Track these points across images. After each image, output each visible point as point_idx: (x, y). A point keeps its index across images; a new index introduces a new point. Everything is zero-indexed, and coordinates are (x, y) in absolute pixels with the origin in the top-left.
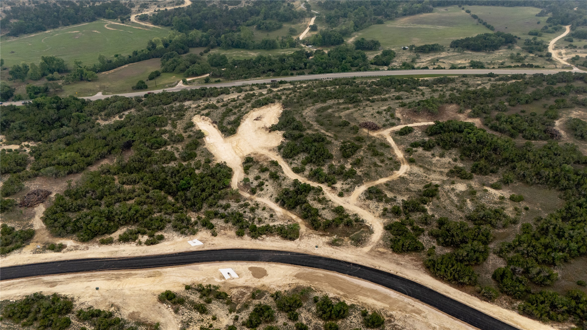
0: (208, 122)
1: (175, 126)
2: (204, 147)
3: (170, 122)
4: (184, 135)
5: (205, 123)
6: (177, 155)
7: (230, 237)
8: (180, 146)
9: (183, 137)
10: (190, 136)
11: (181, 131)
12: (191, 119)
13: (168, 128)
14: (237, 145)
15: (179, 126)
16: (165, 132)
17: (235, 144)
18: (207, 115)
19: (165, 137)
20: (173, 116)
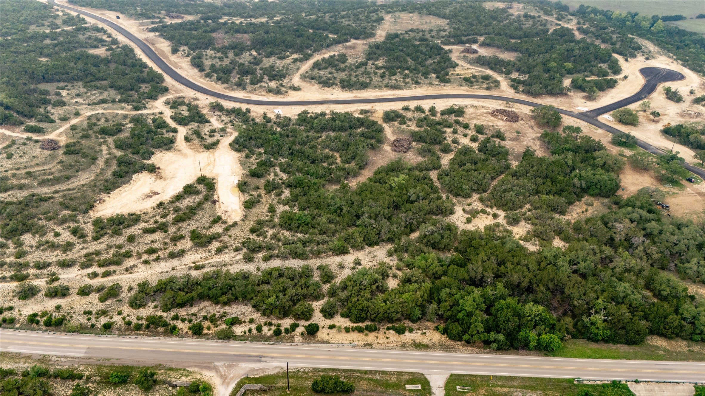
0: (223, 208)
1: (272, 209)
2: (244, 172)
3: (277, 220)
4: (262, 192)
5: (227, 207)
6: (278, 169)
7: (255, 112)
8: (271, 177)
9: (265, 189)
10: (257, 188)
11: (264, 200)
12: (245, 216)
13: (281, 209)
14: (209, 165)
15: (265, 208)
16: (285, 203)
17: (209, 167)
18: (217, 220)
19: (287, 193)
20: (271, 232)
